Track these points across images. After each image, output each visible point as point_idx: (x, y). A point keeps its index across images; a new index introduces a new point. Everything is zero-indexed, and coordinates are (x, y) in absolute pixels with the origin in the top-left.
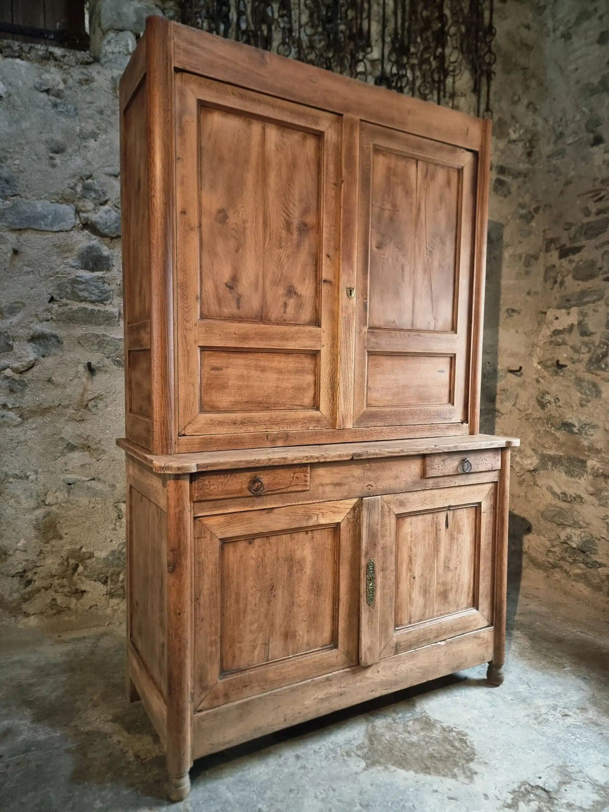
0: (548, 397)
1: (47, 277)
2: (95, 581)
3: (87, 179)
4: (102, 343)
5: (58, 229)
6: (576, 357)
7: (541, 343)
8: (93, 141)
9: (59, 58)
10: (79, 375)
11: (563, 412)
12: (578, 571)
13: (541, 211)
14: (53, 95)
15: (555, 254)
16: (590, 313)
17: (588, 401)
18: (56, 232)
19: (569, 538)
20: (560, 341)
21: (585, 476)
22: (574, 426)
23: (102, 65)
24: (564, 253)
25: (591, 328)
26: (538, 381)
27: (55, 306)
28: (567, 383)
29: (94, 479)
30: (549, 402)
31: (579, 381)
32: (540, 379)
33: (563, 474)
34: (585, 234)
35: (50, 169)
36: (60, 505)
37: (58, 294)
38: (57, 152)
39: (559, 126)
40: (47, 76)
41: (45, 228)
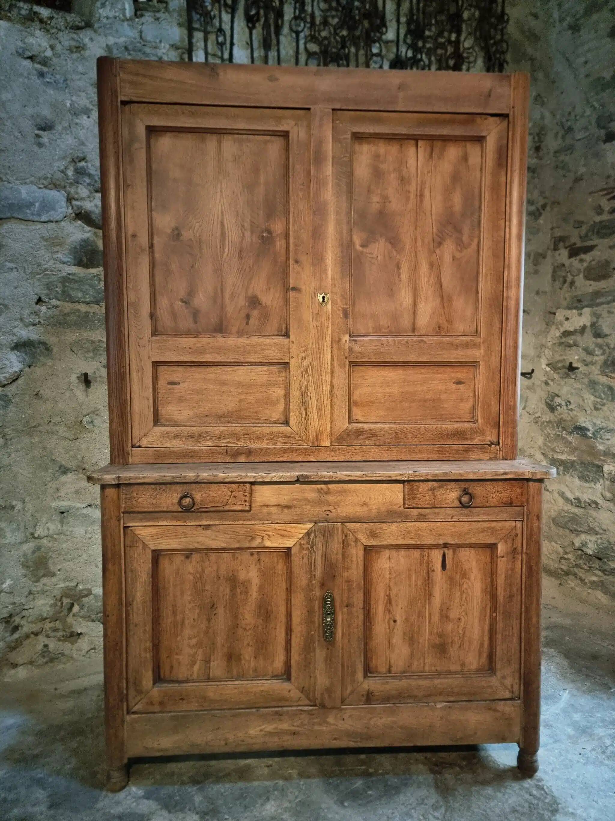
0: (558, 400)
1: (33, 275)
2: (93, 621)
3: (80, 161)
4: (98, 350)
5: (47, 220)
6: (589, 359)
7: (549, 344)
8: (85, 117)
9: (45, 20)
10: (71, 387)
11: (576, 416)
12: (595, 579)
13: (548, 208)
14: (39, 63)
15: (564, 253)
16: (605, 314)
17: (603, 405)
18: (44, 222)
19: (584, 544)
20: (571, 342)
21: (601, 481)
22: (588, 430)
23: (95, 31)
24: (574, 252)
25: (606, 330)
26: (547, 383)
27: (44, 308)
28: (580, 386)
29: (90, 506)
30: (560, 405)
31: (593, 384)
32: (549, 381)
33: (577, 480)
34: (598, 233)
35: (36, 148)
36: (52, 537)
37: (47, 295)
38: (44, 129)
39: (567, 121)
40: (31, 40)
41: (31, 218)
